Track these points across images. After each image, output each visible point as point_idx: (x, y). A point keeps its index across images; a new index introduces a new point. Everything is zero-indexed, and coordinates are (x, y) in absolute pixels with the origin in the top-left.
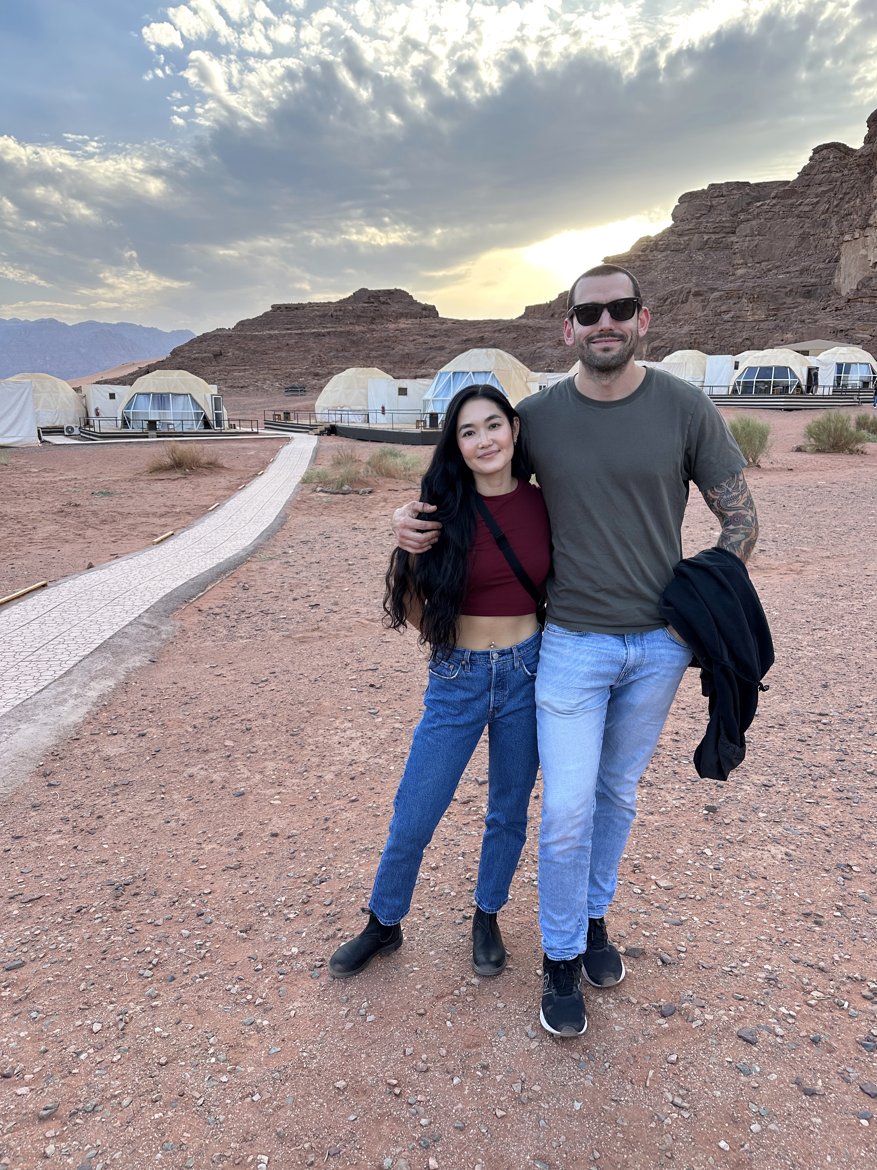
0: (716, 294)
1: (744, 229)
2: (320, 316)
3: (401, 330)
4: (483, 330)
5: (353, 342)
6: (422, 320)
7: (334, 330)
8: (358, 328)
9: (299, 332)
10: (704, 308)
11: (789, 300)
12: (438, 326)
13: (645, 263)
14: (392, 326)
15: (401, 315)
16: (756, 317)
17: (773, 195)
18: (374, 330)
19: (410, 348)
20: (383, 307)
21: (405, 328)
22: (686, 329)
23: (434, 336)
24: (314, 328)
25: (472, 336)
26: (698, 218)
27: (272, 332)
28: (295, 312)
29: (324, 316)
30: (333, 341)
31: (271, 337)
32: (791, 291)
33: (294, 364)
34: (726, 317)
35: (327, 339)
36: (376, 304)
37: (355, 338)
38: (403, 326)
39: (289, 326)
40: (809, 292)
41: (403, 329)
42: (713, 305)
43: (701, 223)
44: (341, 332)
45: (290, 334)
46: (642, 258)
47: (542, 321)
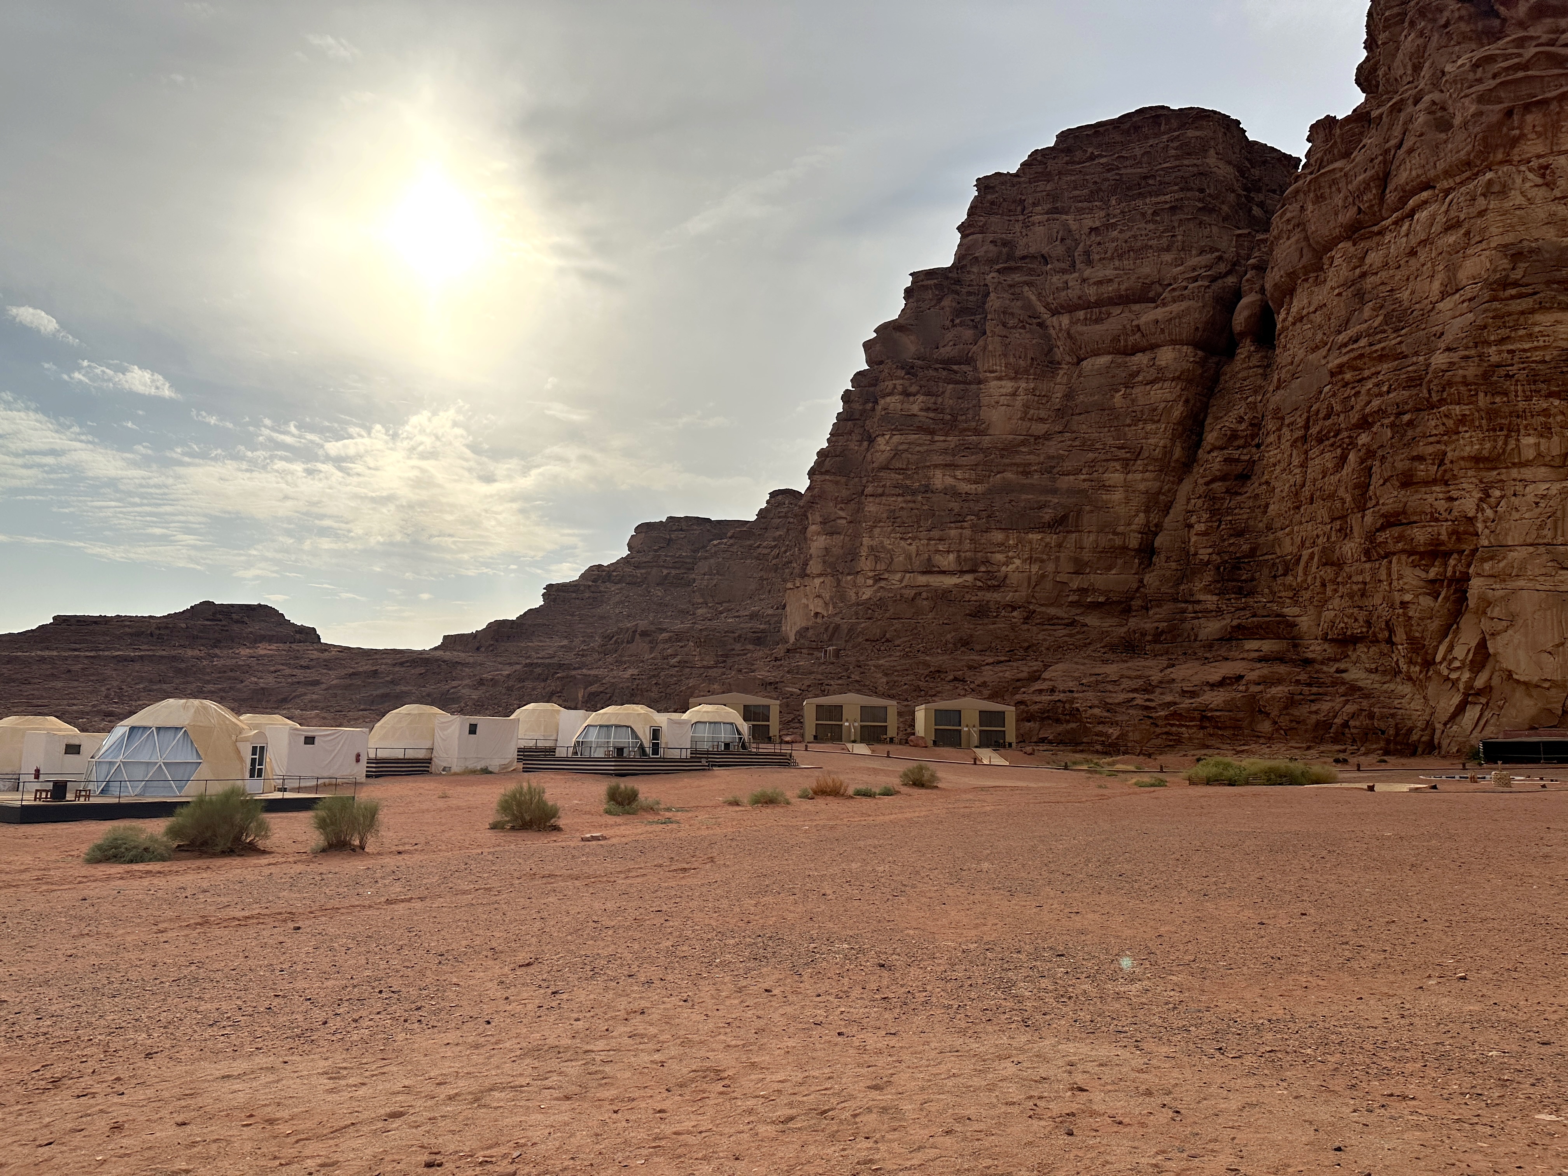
0: (665, 635)
1: (703, 566)
2: (131, 634)
3: (258, 658)
4: (380, 661)
5: (179, 671)
6: (293, 646)
7: (150, 653)
8: (190, 653)
9: (92, 654)
10: (652, 650)
11: (738, 647)
12: (315, 654)
13: (595, 595)
14: (245, 652)
15: (263, 638)
16: (705, 663)
17: (729, 534)
18: (216, 656)
19: (268, 681)
20: (236, 627)
21: (264, 655)
22: (630, 672)
23: (308, 667)
24: (119, 650)
25: (361, 669)
26: (656, 551)
27: (46, 653)
28: (91, 628)
29: (138, 634)
30: (146, 668)
31: (42, 660)
32: (740, 636)
33: (75, 698)
34: (673, 661)
35: (137, 666)
36: (224, 623)
37: (183, 665)
38: (262, 652)
39: (78, 646)
40: (759, 638)
41: (261, 656)
42: (661, 646)
43: (659, 556)
44: (162, 657)
45: (76, 656)
46: (592, 589)
47: (463, 655)
